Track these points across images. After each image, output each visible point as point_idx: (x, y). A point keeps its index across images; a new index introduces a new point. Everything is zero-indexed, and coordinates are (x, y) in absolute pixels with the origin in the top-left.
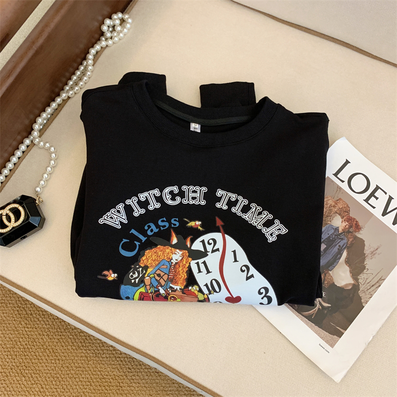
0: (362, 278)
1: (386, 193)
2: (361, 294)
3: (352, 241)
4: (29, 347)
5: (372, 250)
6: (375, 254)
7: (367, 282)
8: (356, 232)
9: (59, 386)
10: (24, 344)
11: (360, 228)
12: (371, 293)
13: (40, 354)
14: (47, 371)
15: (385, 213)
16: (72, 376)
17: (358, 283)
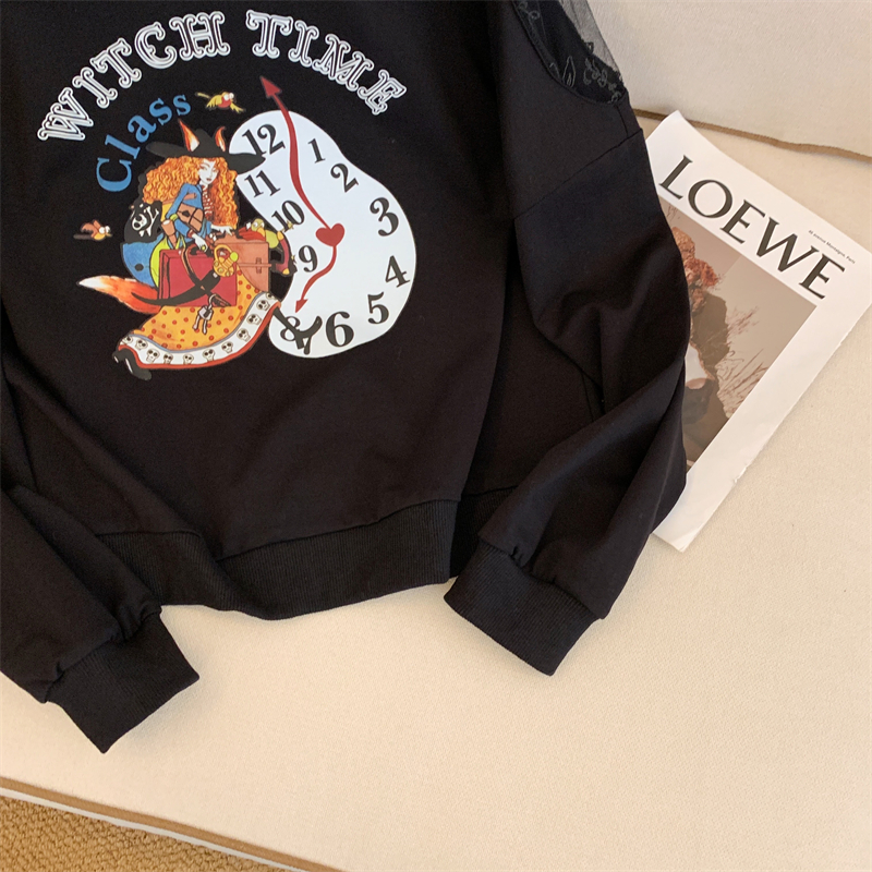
0: (723, 368)
1: (763, 215)
3: (699, 303)
5: (741, 317)
6: (746, 325)
7: (733, 375)
8: (707, 285)
11: (716, 279)
12: (742, 394)
15: (762, 251)
17: (716, 377)
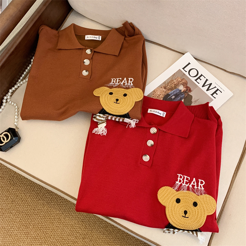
1: (205, 78)
3: (186, 96)
5: (195, 100)
8: (189, 92)
10: (12, 198)
11: (191, 91)
14: (23, 211)
15: (203, 86)
16: (36, 214)
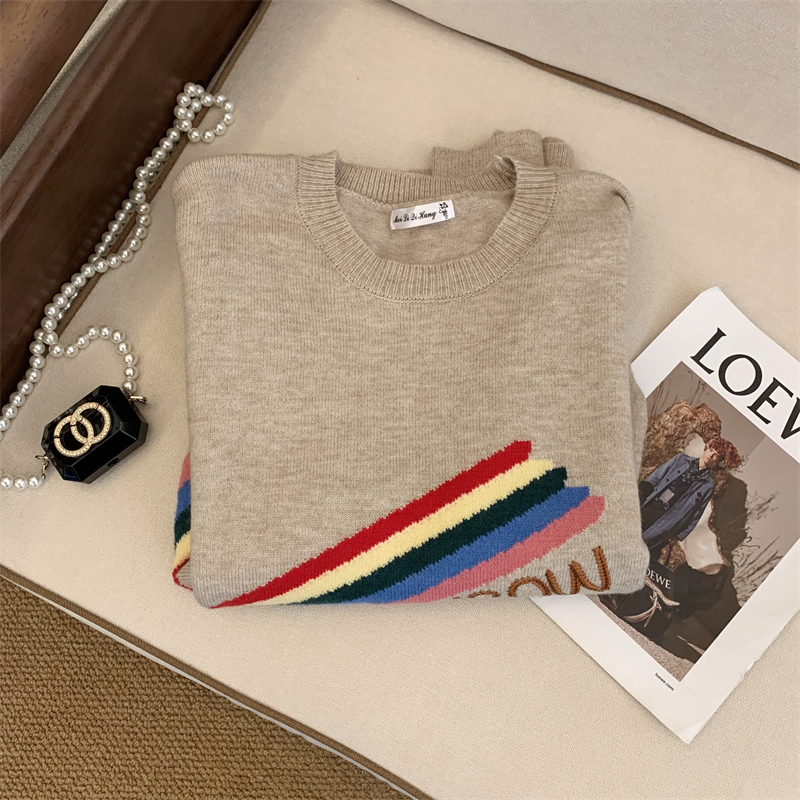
0: (739, 554)
1: (791, 394)
2: (737, 584)
3: (722, 486)
4: (81, 678)
5: (760, 501)
6: (765, 510)
7: (748, 562)
8: (730, 467)
9: (139, 749)
11: (739, 461)
12: (755, 582)
13: (103, 690)
15: (787, 433)
17: (732, 563)
